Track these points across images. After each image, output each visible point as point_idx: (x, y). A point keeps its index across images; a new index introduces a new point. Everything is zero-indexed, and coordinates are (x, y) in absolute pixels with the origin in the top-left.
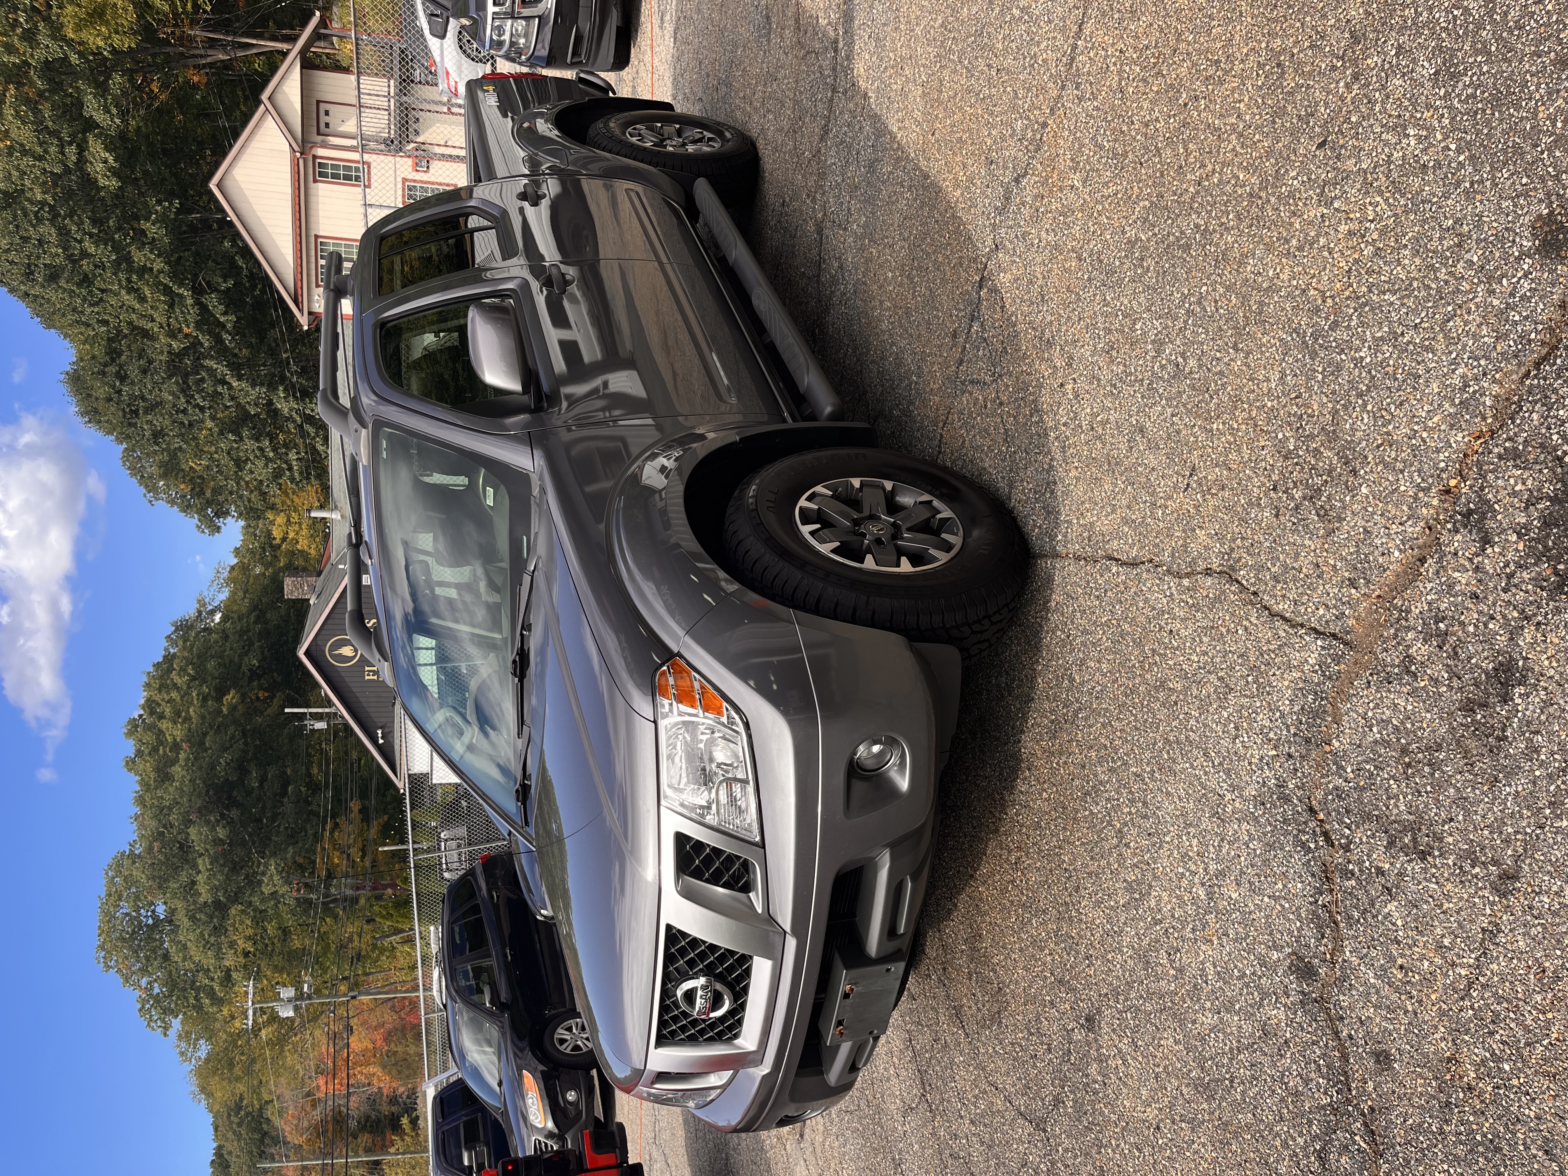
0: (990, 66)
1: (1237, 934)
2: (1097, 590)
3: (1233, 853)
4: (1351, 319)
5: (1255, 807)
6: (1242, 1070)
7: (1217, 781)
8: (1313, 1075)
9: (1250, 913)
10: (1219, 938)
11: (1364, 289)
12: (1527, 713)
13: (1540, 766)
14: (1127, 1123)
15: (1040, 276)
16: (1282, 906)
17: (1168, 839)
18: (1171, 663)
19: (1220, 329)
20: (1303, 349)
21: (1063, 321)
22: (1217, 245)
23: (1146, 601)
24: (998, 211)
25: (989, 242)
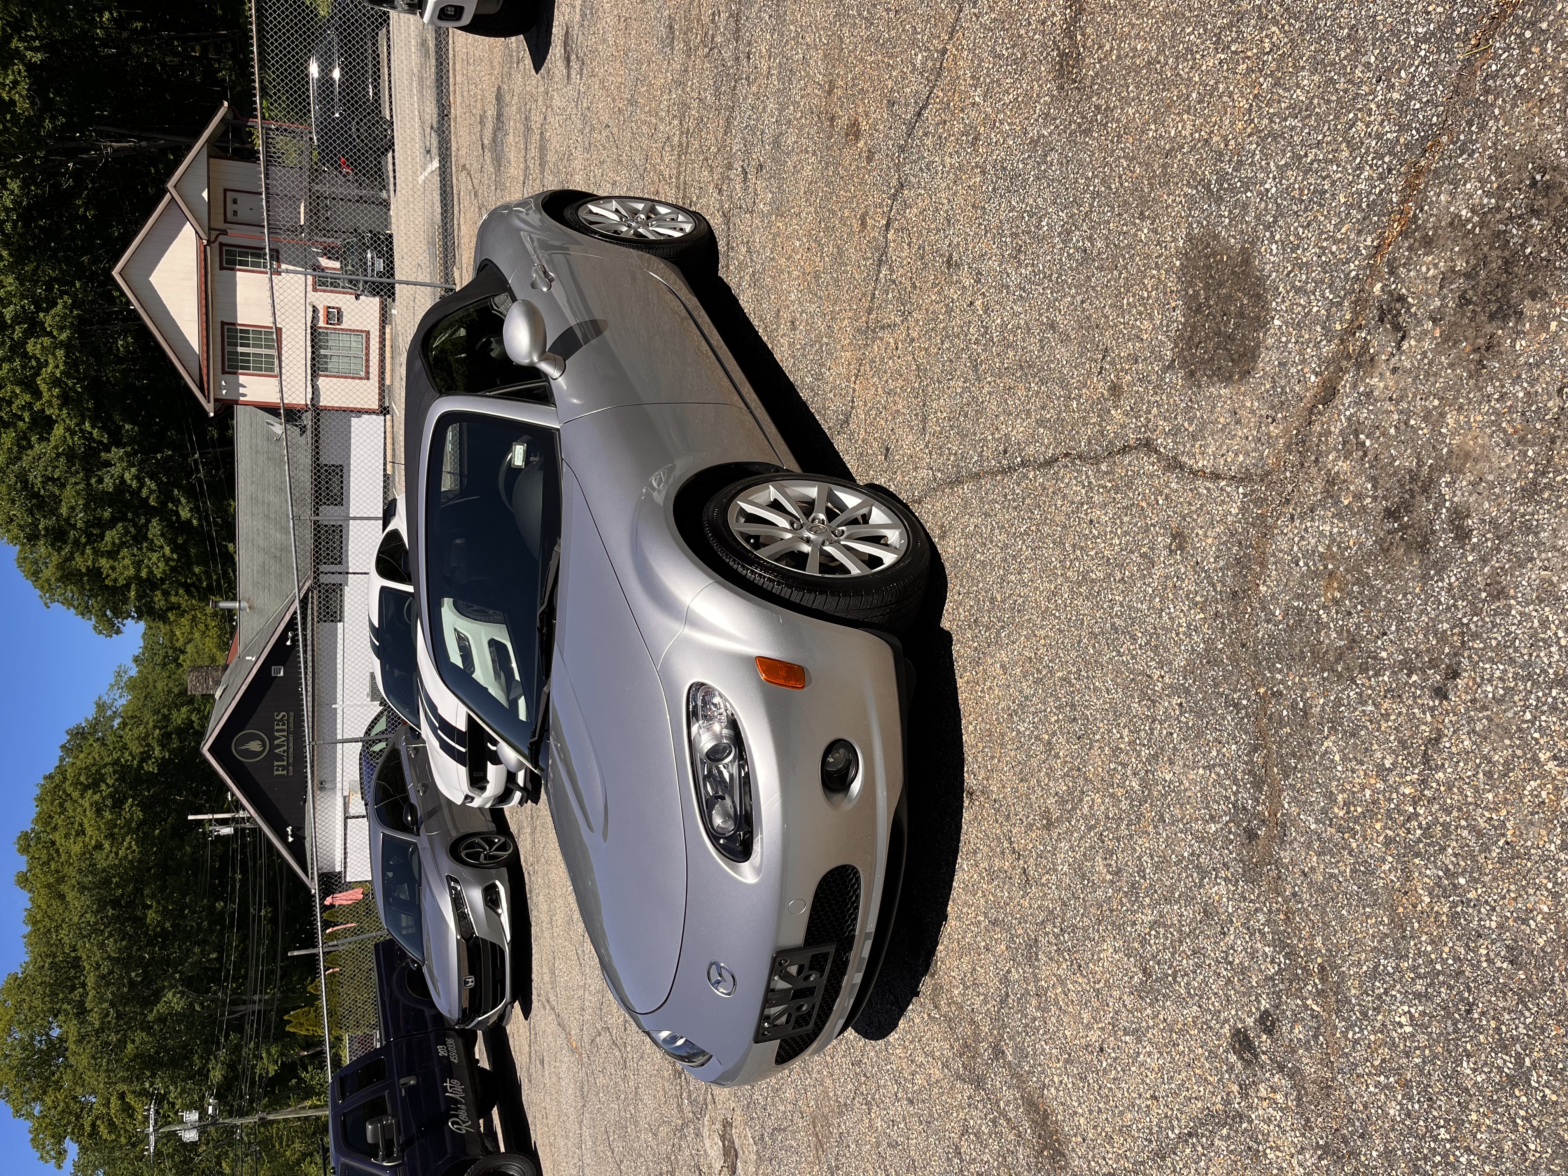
0: (888, 10)
1: (1172, 816)
2: (1014, 500)
3: (1165, 732)
4: (1254, 154)
5: (1185, 678)
6: (1185, 961)
7: (1146, 661)
8: (1259, 945)
9: (1186, 790)
10: (1156, 827)
11: (1265, 121)
12: (1456, 499)
13: (1473, 550)
14: (1070, 1055)
15: (945, 201)
16: (1218, 775)
17: (1097, 737)
18: (1092, 553)
19: (1126, 202)
20: (1209, 199)
21: (969, 239)
22: (1118, 121)
23: (1064, 497)
24: (902, 149)
25: (894, 182)
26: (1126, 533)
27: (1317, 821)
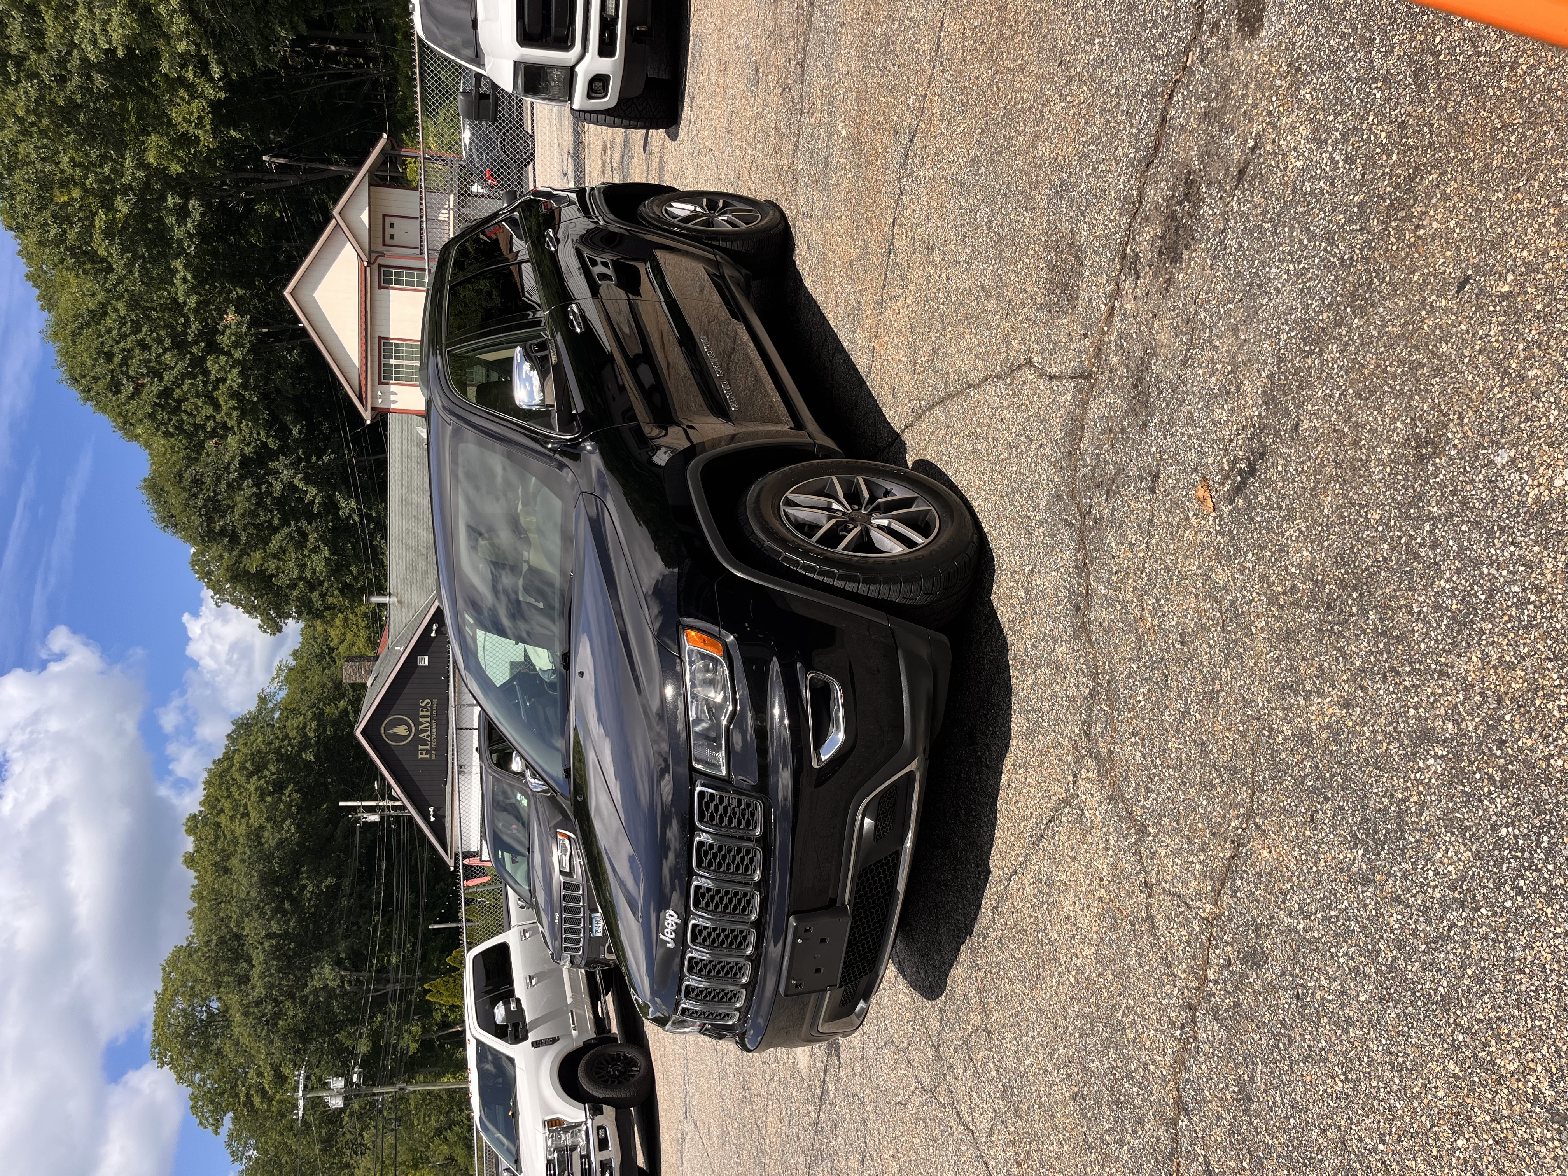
1: (1040, 608)
2: (963, 413)
3: (1036, 553)
4: (1076, 167)
5: (1046, 514)
6: (1047, 705)
7: (1028, 508)
8: (1080, 679)
9: (1047, 588)
12: (1157, 372)
13: (1163, 401)
15: (926, 203)
16: (1061, 573)
18: (1002, 441)
20: (1057, 196)
21: (939, 229)
22: (1015, 146)
23: (989, 405)
24: (902, 166)
25: (897, 191)
26: (1019, 424)
27: (1106, 588)
